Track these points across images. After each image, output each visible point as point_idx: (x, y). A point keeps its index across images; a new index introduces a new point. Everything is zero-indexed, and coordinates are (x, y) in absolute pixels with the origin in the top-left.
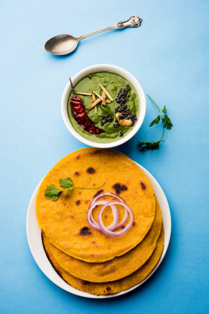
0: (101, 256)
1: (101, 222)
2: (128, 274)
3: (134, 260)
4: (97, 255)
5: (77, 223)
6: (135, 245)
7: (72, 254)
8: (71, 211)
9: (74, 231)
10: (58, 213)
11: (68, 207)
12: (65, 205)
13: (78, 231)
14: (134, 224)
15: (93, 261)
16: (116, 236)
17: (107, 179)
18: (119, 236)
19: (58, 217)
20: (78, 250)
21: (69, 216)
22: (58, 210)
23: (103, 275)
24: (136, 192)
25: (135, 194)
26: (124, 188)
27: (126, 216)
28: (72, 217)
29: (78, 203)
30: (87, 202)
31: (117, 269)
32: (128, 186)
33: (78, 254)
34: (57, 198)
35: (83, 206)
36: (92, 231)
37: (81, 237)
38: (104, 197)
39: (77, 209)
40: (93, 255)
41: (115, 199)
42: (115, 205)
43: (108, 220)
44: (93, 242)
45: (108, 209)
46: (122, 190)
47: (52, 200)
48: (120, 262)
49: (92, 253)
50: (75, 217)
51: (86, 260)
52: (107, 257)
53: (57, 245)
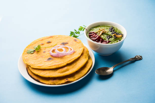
0: (60, 64)
4: (58, 64)
5: (45, 58)
8: (41, 55)
9: (44, 60)
10: (34, 57)
11: (39, 54)
14: (74, 52)
17: (57, 43)
20: (47, 65)
24: (73, 43)
27: (69, 50)
28: (42, 57)
29: (44, 52)
31: (70, 69)
32: (68, 42)
35: (47, 52)
37: (48, 61)
39: (44, 54)
40: (56, 65)
44: (55, 61)
46: (66, 44)
47: (31, 54)
50: (44, 56)
52: (63, 64)
53: (35, 67)
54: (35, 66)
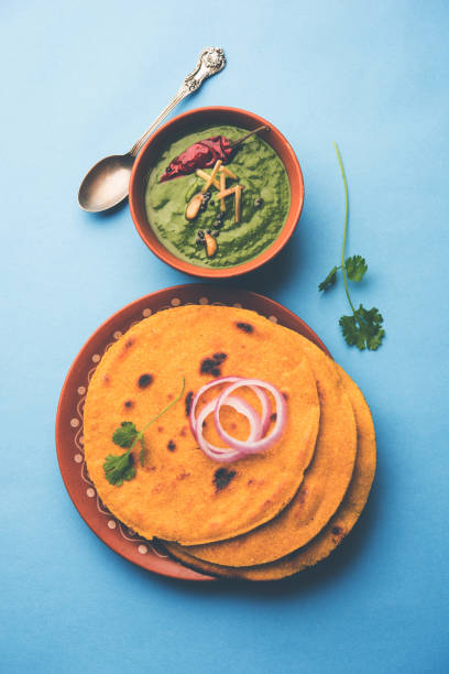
0: (281, 491)
1: (234, 441)
2: (348, 479)
3: (336, 450)
4: (274, 496)
5: (199, 477)
6: (317, 425)
7: (235, 531)
8: (172, 470)
9: (205, 494)
10: (156, 491)
11: (163, 467)
12: (154, 469)
13: (211, 490)
14: (285, 396)
15: (276, 512)
16: (276, 440)
17: (181, 370)
18: (280, 435)
19: (160, 497)
20: (240, 515)
21: (177, 479)
22: (151, 486)
23: (311, 516)
24: (243, 347)
25: (243, 351)
26: (221, 358)
27: (261, 396)
28: (184, 476)
29: (172, 447)
30: (183, 434)
32: (223, 350)
33: (245, 521)
34: (133, 470)
35: (184, 445)
36: (233, 468)
37: (225, 493)
38: (204, 400)
39: (178, 458)
40: (268, 502)
41: (221, 387)
42: (231, 395)
43: (241, 427)
44: (251, 482)
45: (226, 410)
46: (219, 364)
47: (129, 480)
48: (320, 473)
49: (264, 501)
50: (188, 471)
51: (265, 520)
52: (292, 483)
53: (199, 539)
54: (195, 535)
